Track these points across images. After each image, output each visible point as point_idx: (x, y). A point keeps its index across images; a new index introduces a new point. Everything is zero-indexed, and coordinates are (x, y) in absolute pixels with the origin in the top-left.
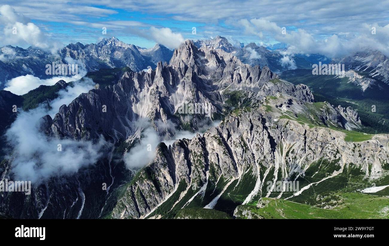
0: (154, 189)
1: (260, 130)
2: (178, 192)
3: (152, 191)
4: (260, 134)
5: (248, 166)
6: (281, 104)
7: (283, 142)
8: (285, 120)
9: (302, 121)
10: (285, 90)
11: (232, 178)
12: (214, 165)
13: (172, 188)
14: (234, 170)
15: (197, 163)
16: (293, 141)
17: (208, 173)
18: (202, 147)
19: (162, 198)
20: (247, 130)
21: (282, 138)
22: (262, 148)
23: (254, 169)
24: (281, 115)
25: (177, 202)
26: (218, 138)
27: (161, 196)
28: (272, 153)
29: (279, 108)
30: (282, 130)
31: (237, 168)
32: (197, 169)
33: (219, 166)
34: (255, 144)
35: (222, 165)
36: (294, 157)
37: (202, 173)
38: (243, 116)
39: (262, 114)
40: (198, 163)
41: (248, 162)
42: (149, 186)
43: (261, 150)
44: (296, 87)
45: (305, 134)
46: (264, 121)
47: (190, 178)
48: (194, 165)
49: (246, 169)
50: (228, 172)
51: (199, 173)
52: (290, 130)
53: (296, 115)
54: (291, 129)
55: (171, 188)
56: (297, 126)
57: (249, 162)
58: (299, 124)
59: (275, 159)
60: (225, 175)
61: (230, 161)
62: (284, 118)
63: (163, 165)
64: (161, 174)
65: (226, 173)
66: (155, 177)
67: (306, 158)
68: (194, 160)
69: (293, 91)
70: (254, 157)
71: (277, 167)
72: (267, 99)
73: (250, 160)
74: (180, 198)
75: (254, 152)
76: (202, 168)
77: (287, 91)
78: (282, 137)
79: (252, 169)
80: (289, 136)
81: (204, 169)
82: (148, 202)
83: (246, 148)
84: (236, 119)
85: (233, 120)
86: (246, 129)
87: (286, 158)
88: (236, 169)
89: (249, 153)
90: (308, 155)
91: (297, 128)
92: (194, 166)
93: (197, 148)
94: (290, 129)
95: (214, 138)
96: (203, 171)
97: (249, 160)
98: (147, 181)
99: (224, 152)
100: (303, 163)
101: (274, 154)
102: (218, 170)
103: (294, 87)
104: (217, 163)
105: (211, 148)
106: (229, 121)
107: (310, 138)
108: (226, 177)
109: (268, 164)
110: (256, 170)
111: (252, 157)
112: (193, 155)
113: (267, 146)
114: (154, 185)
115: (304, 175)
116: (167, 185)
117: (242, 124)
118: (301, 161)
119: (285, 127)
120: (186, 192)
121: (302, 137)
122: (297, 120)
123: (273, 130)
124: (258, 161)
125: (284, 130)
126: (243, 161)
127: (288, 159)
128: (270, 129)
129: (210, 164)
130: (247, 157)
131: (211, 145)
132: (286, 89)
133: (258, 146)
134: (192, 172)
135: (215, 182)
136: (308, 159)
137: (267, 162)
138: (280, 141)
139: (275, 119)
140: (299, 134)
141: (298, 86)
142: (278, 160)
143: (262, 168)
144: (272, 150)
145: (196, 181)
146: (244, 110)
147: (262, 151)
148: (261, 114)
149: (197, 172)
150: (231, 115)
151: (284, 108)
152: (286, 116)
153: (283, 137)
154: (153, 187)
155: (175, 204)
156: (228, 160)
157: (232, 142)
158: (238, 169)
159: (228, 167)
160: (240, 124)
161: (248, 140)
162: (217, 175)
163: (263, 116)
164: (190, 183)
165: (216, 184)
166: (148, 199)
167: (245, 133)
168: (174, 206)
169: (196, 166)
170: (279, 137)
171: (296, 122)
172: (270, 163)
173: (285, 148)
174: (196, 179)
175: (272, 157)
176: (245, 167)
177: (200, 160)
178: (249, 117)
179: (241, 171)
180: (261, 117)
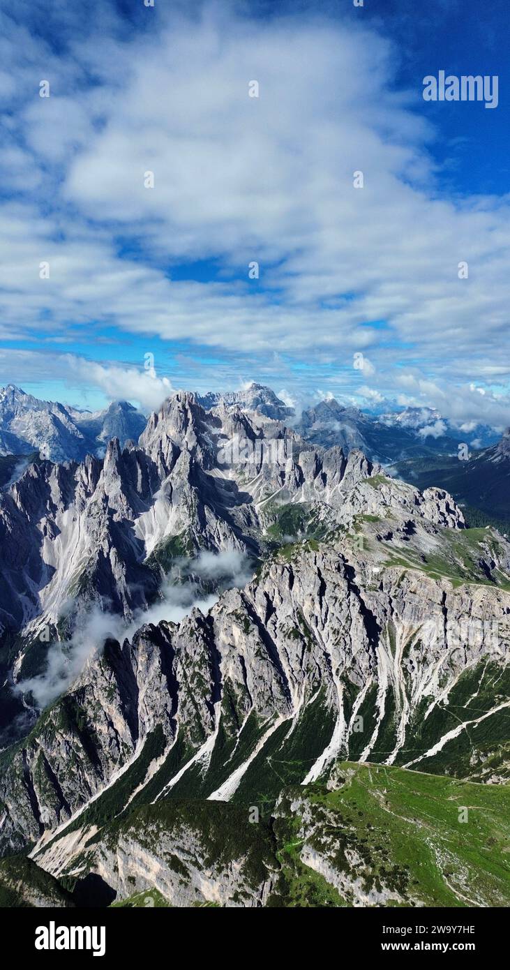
0: (82, 756)
1: (341, 595)
2: (142, 761)
3: (75, 760)
4: (341, 604)
5: (316, 684)
6: (389, 533)
7: (396, 623)
8: (398, 569)
9: (436, 571)
10: (399, 502)
11: (276, 716)
12: (235, 687)
13: (128, 750)
14: (282, 697)
15: (192, 681)
16: (418, 620)
17: (218, 707)
18: (204, 642)
19: (102, 779)
20: (311, 595)
21: (392, 614)
22: (347, 639)
23: (329, 693)
24: (388, 558)
25: (141, 787)
26: (243, 618)
27: (99, 774)
28: (371, 650)
29: (384, 541)
30: (392, 594)
31: (289, 691)
32: (193, 699)
33: (245, 688)
34: (332, 628)
35: (253, 686)
36: (421, 659)
37: (204, 709)
38: (302, 562)
39: (345, 555)
40: (195, 681)
41: (314, 674)
42: (70, 748)
43: (345, 642)
44: (424, 495)
45: (443, 603)
46: (349, 573)
47: (173, 723)
48: (184, 689)
49: (311, 692)
50: (267, 702)
51: (196, 708)
52: (410, 594)
53: (424, 558)
54: (413, 591)
55: (126, 750)
56: (426, 582)
57: (317, 676)
58: (429, 578)
59: (377, 664)
60: (261, 710)
61: (273, 674)
62: (396, 564)
63: (106, 691)
64: (101, 713)
65: (263, 704)
66: (86, 723)
67: (448, 659)
68: (185, 676)
69: (417, 503)
70: (329, 662)
71: (383, 685)
72: (357, 521)
73: (319, 669)
74: (147, 775)
75: (330, 649)
76: (204, 695)
77: (402, 503)
78: (392, 610)
79: (325, 691)
80: (408, 606)
81: (208, 697)
82: (64, 792)
83: (310, 641)
84: (286, 570)
85: (279, 572)
86: (309, 592)
87: (402, 661)
88: (286, 693)
89: (317, 653)
90: (454, 652)
91: (425, 587)
92: (185, 692)
93: (192, 643)
94: (410, 591)
95: (234, 618)
96: (207, 703)
97: (317, 670)
98: (64, 736)
99: (259, 651)
100: (443, 672)
101: (375, 654)
102: (242, 699)
103: (417, 495)
104: (241, 681)
105: (227, 643)
106: (271, 574)
107: (455, 612)
108: (263, 716)
109: (361, 677)
110: (335, 693)
111: (325, 661)
112: (182, 663)
113: (358, 633)
114: (81, 746)
115: (446, 702)
116: (114, 742)
117: (300, 580)
118: (438, 668)
119: (399, 586)
120: (162, 760)
121: (436, 609)
122: (425, 569)
123: (372, 593)
124: (338, 670)
125: (397, 592)
126: (304, 674)
127: (409, 665)
128: (365, 590)
129: (223, 683)
130: (312, 661)
131: (226, 634)
132: (400, 499)
133: (338, 634)
134: (179, 707)
135: (237, 730)
136: (454, 662)
137: (361, 673)
138: (387, 621)
139: (375, 566)
140: (431, 603)
141: (426, 494)
142: (385, 667)
143: (348, 688)
144: (370, 643)
145: (188, 728)
146: (303, 548)
147: (348, 647)
148: (343, 556)
149: (193, 707)
150: (274, 561)
151: (396, 542)
152: (399, 560)
153: (396, 611)
154: (78, 749)
155: (134, 794)
156: (268, 673)
157: (277, 625)
158: (291, 693)
159: (267, 690)
160: (296, 580)
161: (314, 619)
162: (242, 711)
163: (347, 561)
164: (174, 734)
165: (238, 735)
166: (65, 785)
167: (308, 603)
168: (131, 800)
169: (189, 691)
170: (385, 611)
171: (421, 574)
172: (366, 676)
173: (401, 638)
174: (189, 723)
175: (370, 659)
176: (308, 687)
177: (200, 674)
178: (315, 564)
179: (300, 697)
180: (342, 562)
